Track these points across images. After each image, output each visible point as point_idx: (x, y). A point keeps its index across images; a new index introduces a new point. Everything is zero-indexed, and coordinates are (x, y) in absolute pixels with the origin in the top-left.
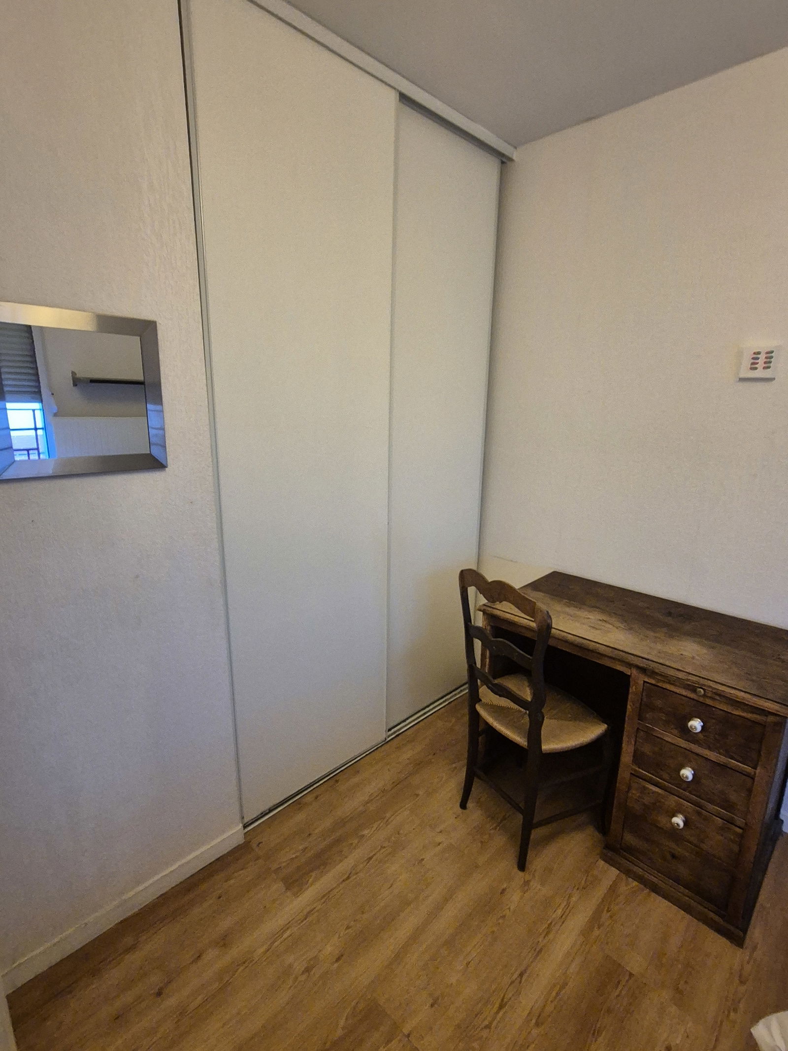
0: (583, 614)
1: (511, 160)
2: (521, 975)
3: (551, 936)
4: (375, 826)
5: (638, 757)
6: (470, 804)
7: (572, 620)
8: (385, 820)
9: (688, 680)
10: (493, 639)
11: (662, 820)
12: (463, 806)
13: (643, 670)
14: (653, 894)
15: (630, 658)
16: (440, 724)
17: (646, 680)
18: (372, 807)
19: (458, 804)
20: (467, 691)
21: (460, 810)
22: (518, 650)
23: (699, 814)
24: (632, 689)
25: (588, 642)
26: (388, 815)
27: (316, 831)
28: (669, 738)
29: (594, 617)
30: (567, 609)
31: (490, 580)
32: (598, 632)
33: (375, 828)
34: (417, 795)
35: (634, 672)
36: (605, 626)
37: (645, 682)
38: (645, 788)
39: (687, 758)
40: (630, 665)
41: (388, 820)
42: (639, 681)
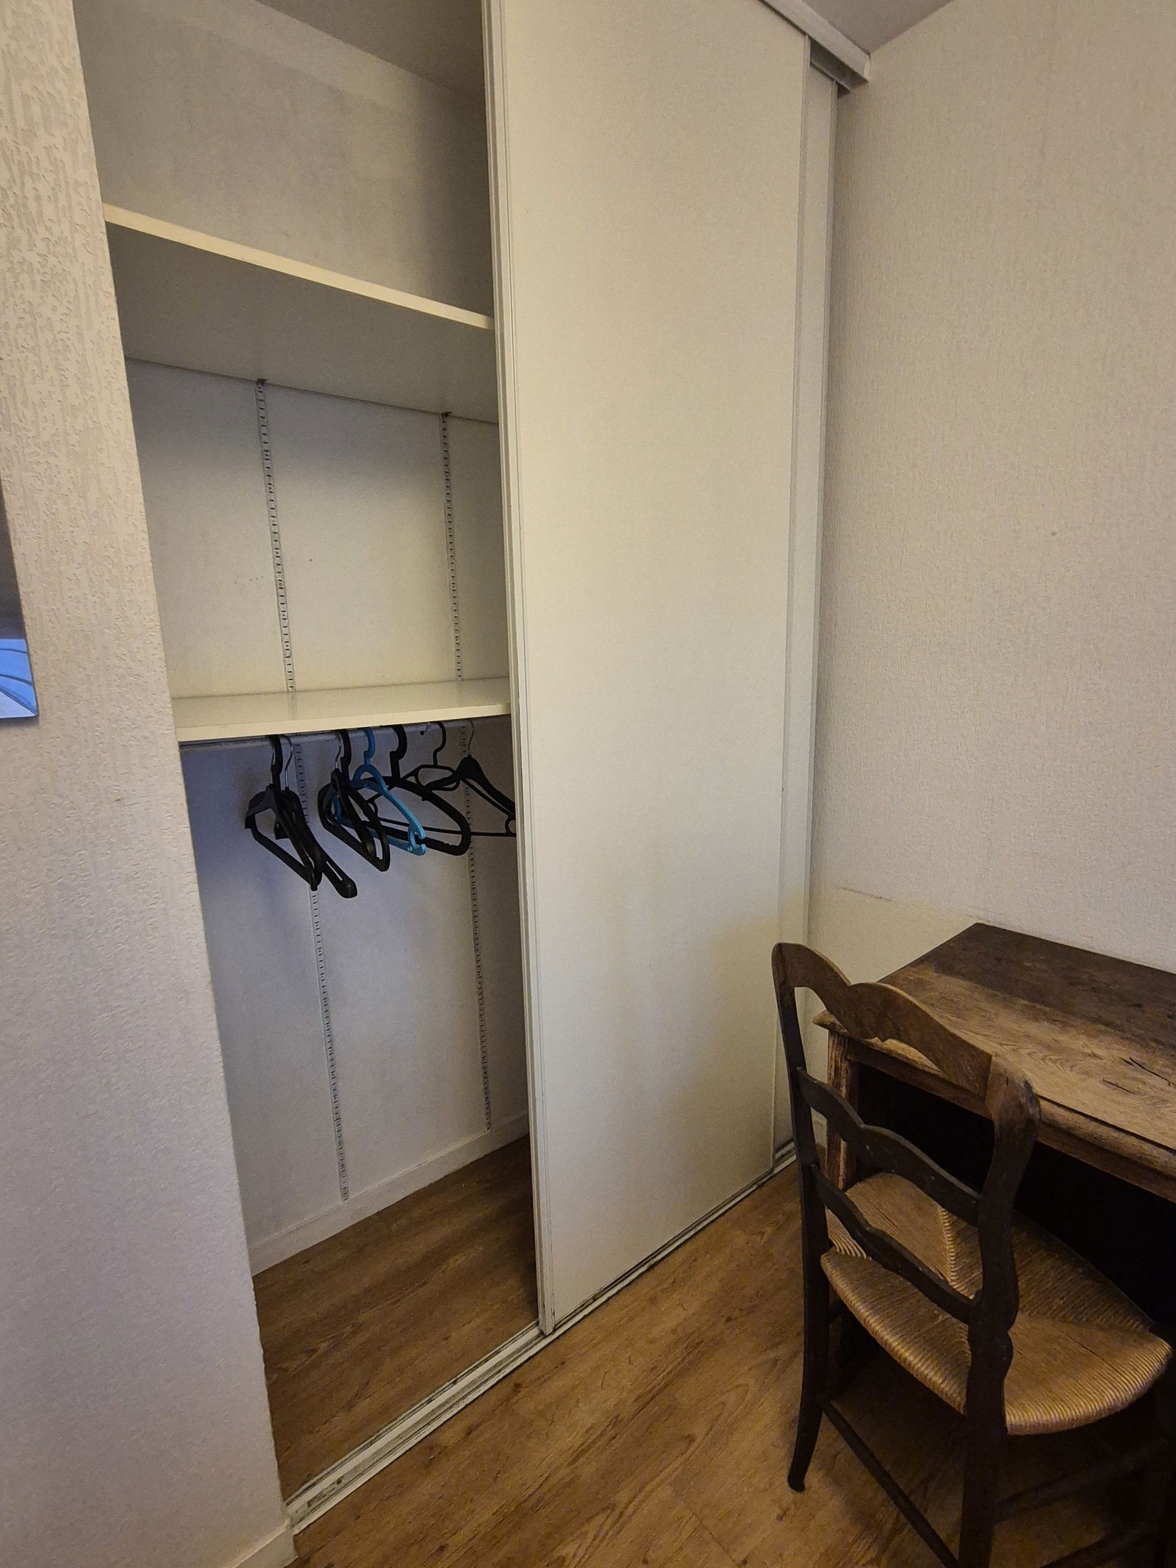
0: (1077, 1041)
1: (857, 80)
4: (591, 1529)
6: (813, 1478)
7: (1055, 1062)
8: (617, 1512)
10: (863, 1126)
12: (796, 1481)
16: (740, 1239)
18: (588, 1469)
19: (784, 1479)
20: (794, 1158)
21: (790, 1495)
22: (936, 1167)
25: (1116, 1134)
26: (623, 1496)
27: (459, 1538)
29: (1108, 1051)
30: (1033, 1028)
31: (853, 982)
32: (1130, 1100)
33: (591, 1536)
34: (691, 1439)
36: (1144, 1083)
41: (622, 1513)
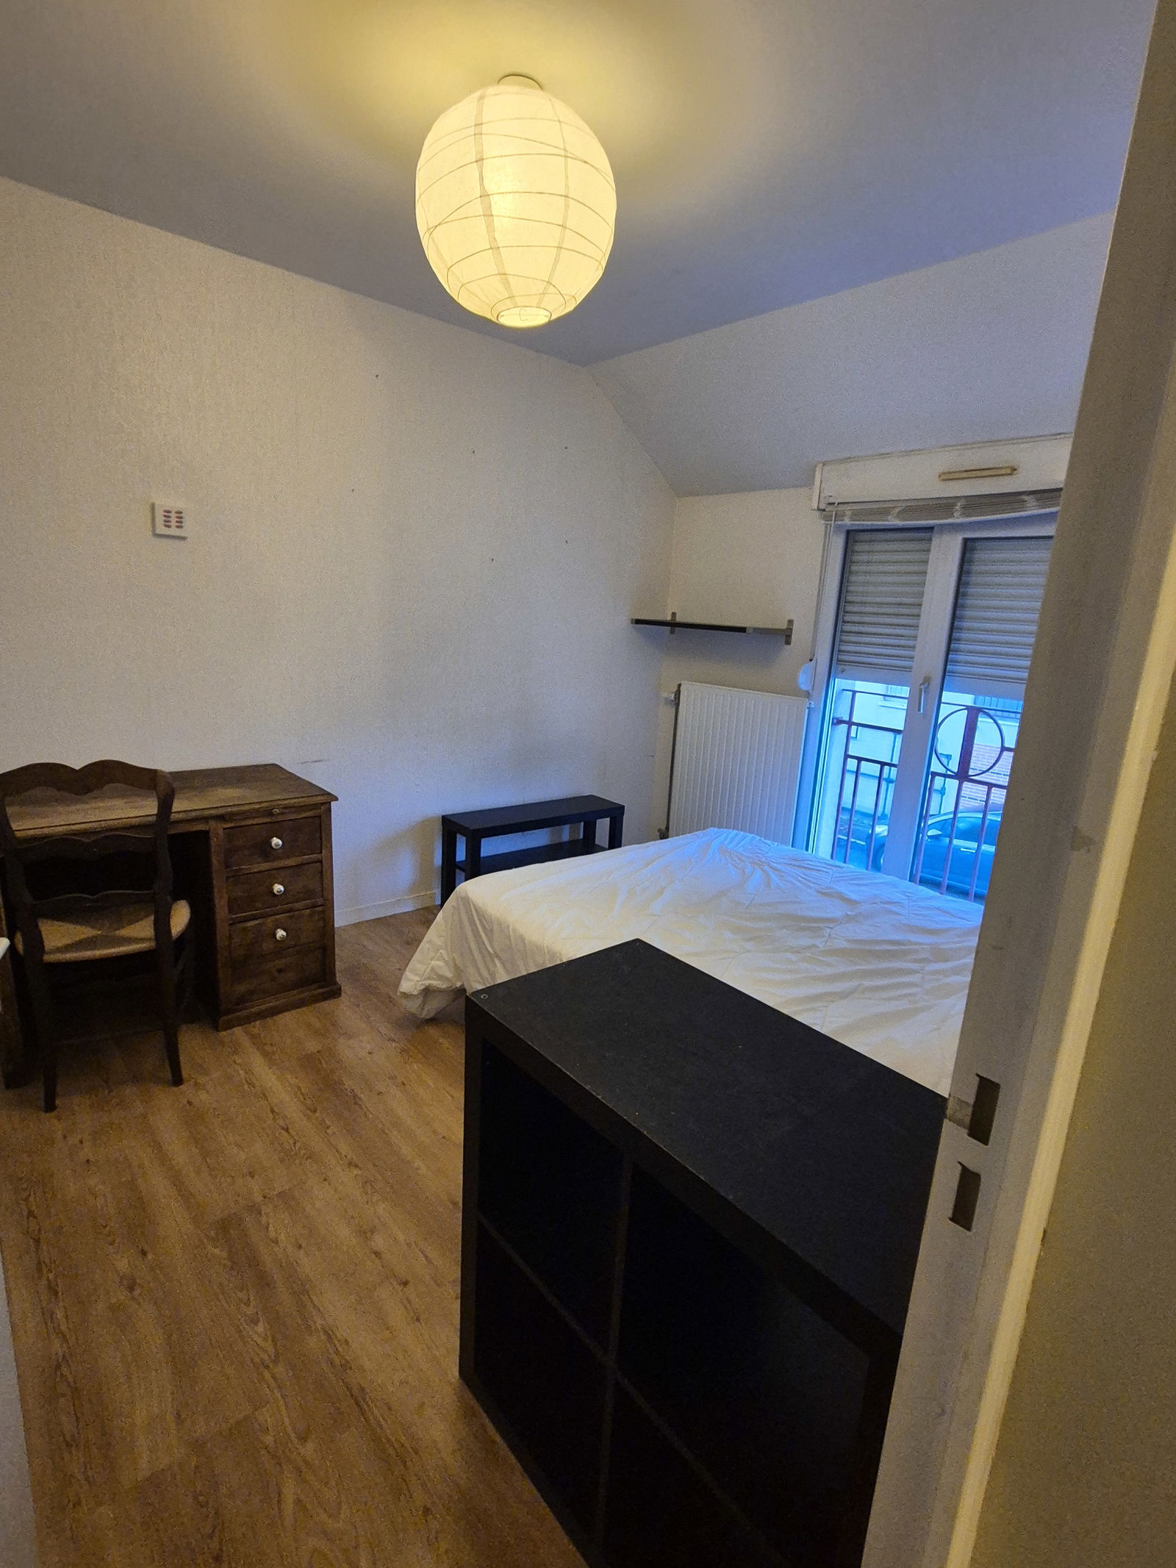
2: (273, 1111)
3: (257, 1084)
5: (233, 905)
9: (262, 807)
11: (267, 946)
13: (221, 818)
14: (276, 1018)
15: (207, 813)
17: (226, 826)
23: (291, 917)
24: (214, 842)
28: (256, 868)
35: (213, 824)
37: (224, 829)
38: (244, 929)
39: (272, 876)
40: (206, 819)
42: (218, 829)
